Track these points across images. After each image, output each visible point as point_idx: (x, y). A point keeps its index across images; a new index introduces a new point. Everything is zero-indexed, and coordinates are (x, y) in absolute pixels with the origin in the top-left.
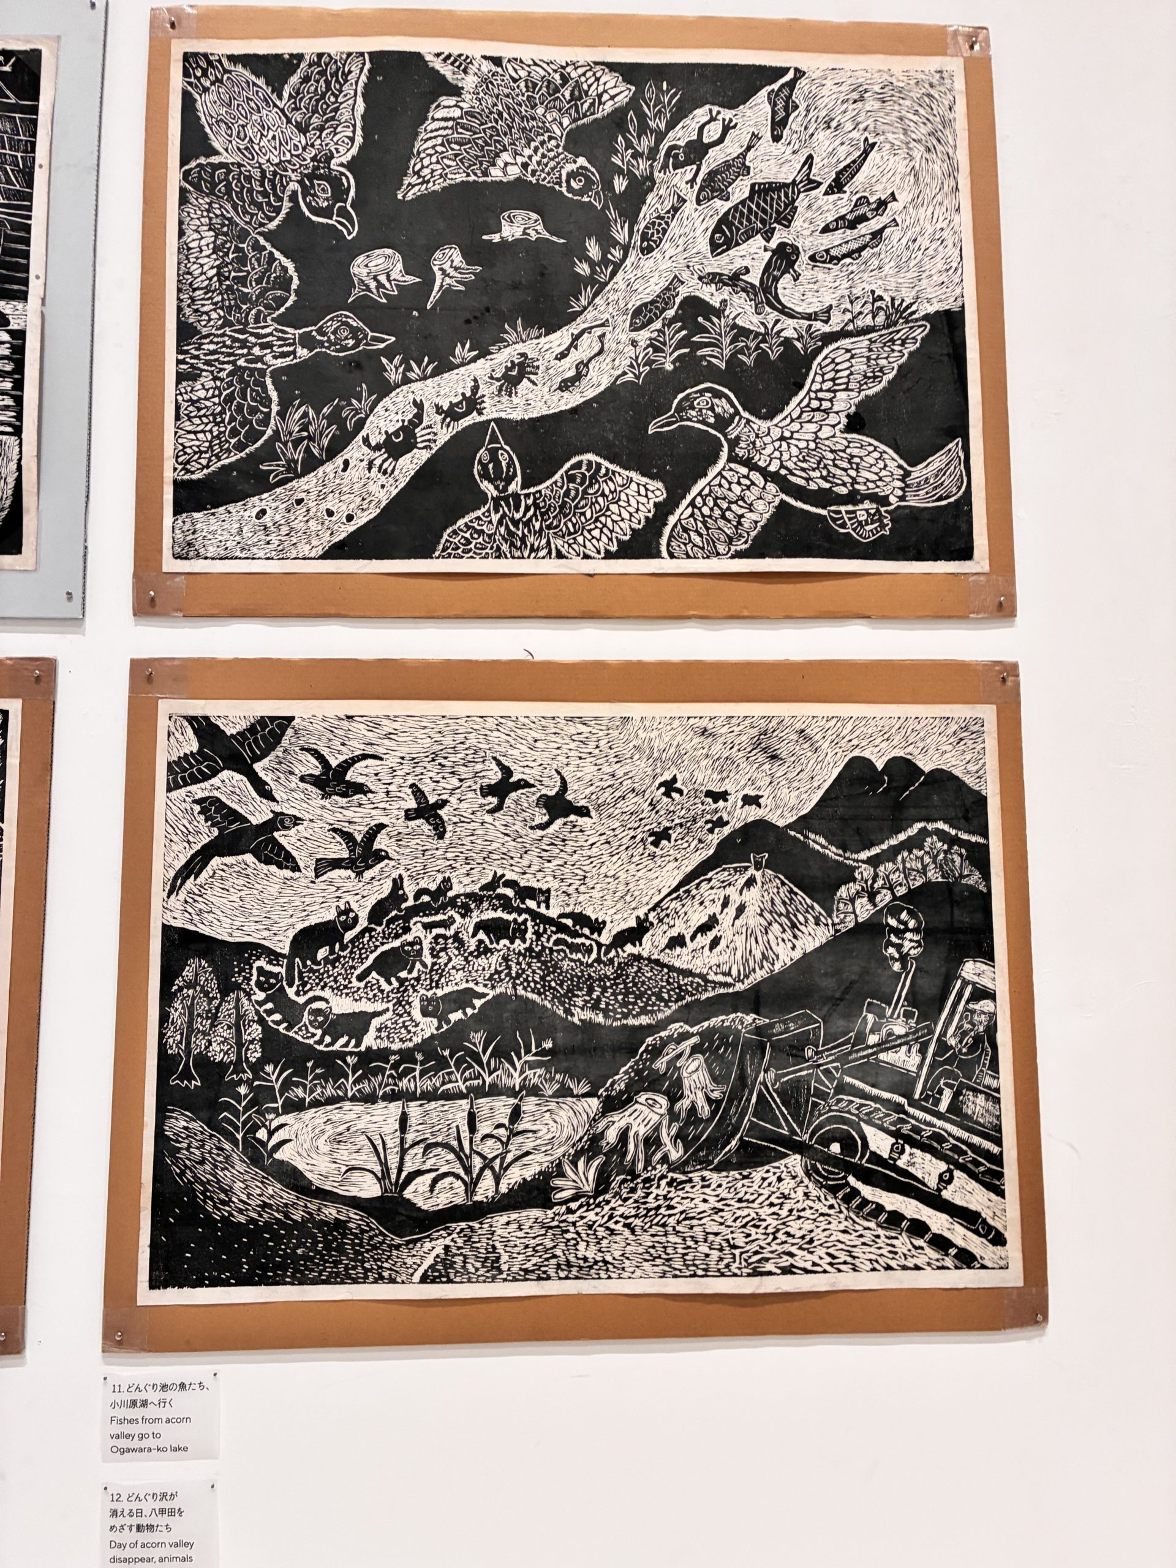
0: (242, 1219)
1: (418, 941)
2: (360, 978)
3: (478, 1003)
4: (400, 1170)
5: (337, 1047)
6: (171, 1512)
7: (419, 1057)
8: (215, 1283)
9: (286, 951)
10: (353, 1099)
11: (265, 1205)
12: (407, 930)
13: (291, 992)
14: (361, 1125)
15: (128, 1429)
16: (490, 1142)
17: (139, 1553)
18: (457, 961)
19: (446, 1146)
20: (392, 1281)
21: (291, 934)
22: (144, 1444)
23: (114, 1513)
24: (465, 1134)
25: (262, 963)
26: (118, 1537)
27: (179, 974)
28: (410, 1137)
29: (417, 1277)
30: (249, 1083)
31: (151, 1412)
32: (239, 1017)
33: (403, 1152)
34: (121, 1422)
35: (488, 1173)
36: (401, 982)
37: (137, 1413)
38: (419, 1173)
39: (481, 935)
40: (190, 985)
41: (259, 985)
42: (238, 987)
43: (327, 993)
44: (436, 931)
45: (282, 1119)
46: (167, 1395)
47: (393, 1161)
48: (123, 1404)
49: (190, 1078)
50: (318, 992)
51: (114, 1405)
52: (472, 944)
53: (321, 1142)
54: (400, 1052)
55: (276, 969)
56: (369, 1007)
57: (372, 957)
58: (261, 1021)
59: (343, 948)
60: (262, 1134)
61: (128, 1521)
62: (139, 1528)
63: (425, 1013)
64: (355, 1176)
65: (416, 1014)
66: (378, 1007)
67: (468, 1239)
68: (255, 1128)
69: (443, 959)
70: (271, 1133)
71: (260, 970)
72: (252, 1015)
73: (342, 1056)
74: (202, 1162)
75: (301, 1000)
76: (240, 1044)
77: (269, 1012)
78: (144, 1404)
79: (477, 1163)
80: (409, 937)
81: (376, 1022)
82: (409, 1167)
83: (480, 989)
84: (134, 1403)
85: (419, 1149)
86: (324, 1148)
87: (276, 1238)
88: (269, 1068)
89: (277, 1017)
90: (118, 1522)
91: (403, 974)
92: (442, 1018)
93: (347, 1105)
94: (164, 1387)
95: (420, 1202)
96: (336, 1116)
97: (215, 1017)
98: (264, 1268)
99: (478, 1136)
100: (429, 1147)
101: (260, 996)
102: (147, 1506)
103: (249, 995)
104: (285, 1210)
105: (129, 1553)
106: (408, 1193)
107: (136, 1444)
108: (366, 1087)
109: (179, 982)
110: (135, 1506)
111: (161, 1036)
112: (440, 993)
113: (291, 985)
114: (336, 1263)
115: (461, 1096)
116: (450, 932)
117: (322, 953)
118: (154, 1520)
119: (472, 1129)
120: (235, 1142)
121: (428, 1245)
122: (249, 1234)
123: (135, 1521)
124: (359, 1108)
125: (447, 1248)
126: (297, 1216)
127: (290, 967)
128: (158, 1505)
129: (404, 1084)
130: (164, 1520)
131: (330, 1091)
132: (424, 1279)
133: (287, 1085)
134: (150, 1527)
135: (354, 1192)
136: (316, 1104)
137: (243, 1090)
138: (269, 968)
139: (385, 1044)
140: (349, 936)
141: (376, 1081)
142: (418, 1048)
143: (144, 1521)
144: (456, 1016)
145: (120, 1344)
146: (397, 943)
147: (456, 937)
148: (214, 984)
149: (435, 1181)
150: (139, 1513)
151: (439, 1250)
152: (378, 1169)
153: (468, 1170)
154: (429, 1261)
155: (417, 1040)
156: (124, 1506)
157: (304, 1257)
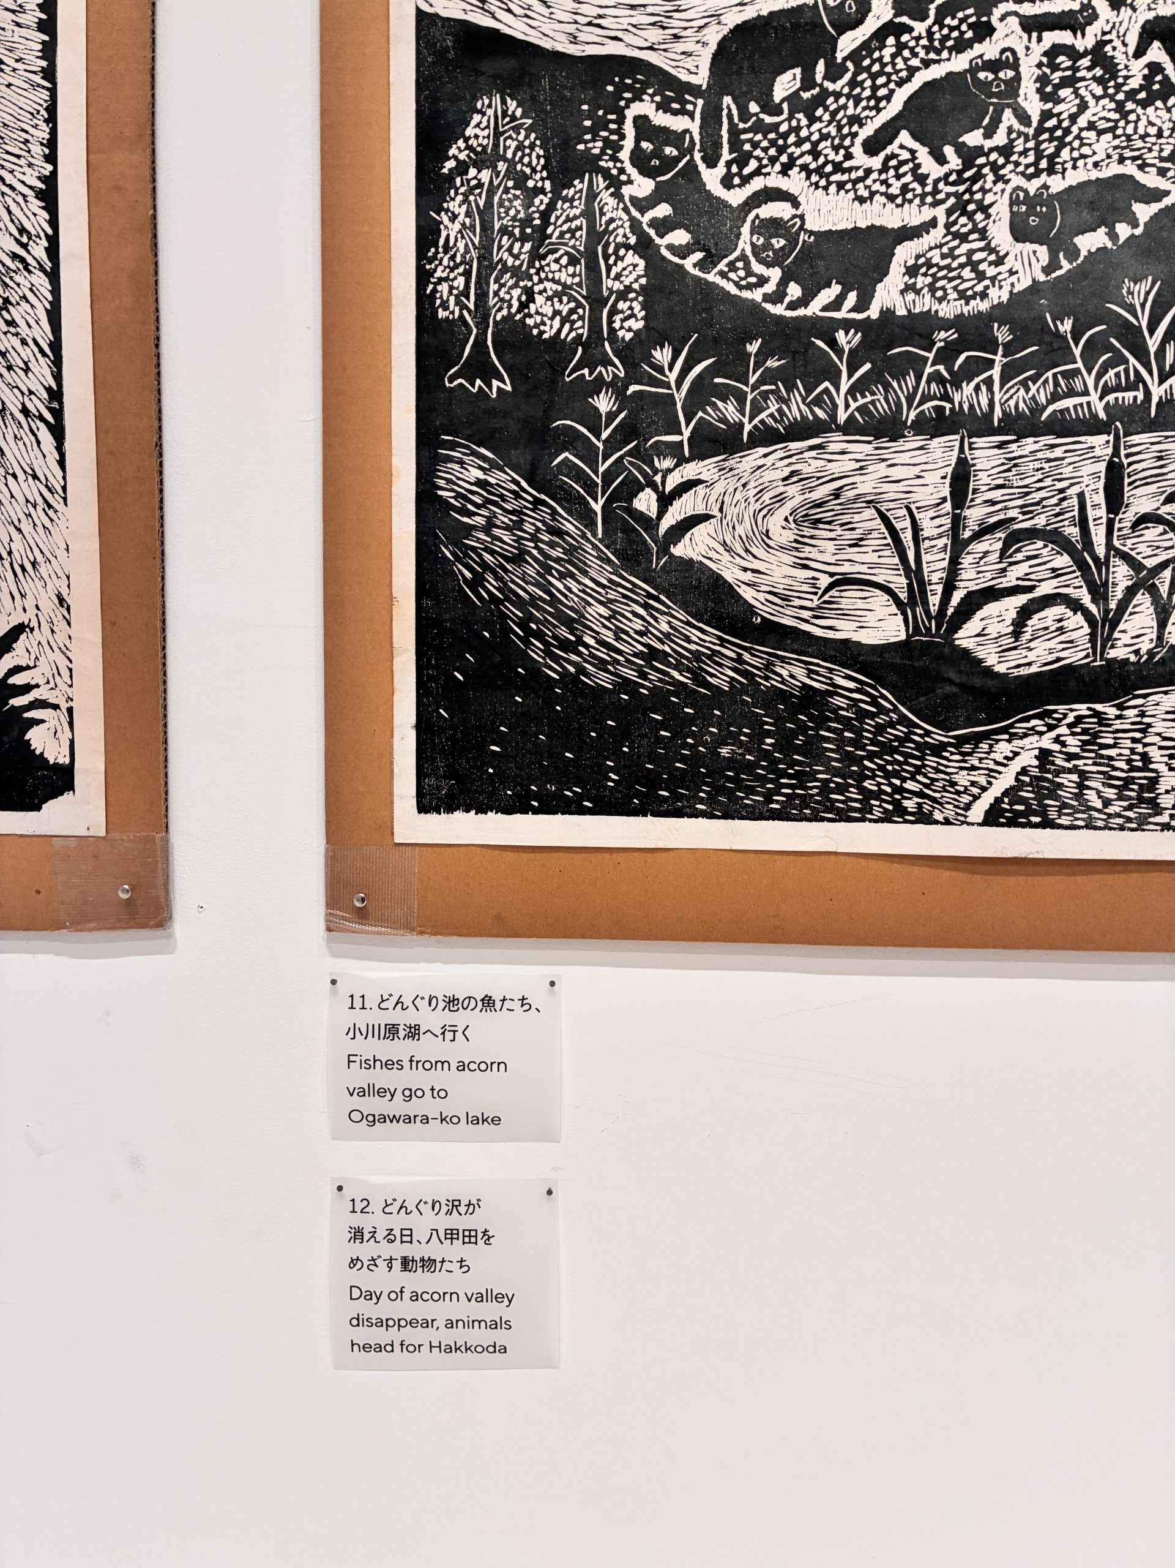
2: (872, 147)
3: (1144, 212)
6: (470, 1237)
7: (1003, 335)
8: (551, 806)
10: (849, 428)
12: (984, 31)
13: (711, 178)
15: (381, 1078)
17: (406, 1309)
19: (1054, 537)
21: (714, 36)
22: (415, 1107)
23: (357, 1234)
26: (366, 1280)
27: (456, 131)
29: (977, 812)
31: (427, 1048)
33: (958, 547)
34: (369, 1064)
36: (968, 156)
37: (400, 1049)
38: (991, 594)
39: (1156, 53)
40: (483, 159)
42: (590, 164)
43: (795, 183)
44: (1051, 38)
45: (691, 470)
46: (460, 1018)
48: (371, 1031)
49: (489, 373)
50: (774, 180)
51: (353, 1032)
52: (1136, 72)
54: (958, 322)
56: (891, 218)
57: (902, 95)
58: (645, 246)
60: (646, 502)
61: (385, 1250)
62: (406, 1263)
63: (1020, 233)
65: (1000, 233)
66: (913, 215)
67: (1091, 740)
68: (632, 489)
69: (1066, 108)
70: (665, 501)
72: (623, 233)
76: (597, 300)
78: (414, 1032)
80: (989, 49)
81: (905, 253)
83: (1150, 179)
84: (392, 1030)
88: (662, 355)
90: (365, 1251)
91: (973, 138)
92: (1061, 245)
94: (452, 1002)
97: (541, 235)
98: (652, 782)
100: (1015, 539)
102: (423, 1223)
103: (615, 184)
104: (695, 665)
105: (386, 1309)
107: (398, 1106)
108: (879, 401)
109: (457, 151)
110: (398, 1222)
111: (423, 276)
112: (1057, 184)
113: (711, 162)
114: (802, 778)
115: (1094, 426)
116: (1085, 42)
117: (785, 85)
118: (435, 1250)
120: (587, 518)
121: (1003, 748)
122: (620, 711)
123: (398, 1250)
126: (721, 678)
127: (711, 119)
128: (444, 1222)
129: (965, 394)
130: (455, 1250)
131: (797, 409)
132: (993, 818)
133: (701, 395)
134: (428, 1264)
136: (766, 437)
137: (604, 403)
139: (924, 303)
140: (848, 43)
141: (901, 388)
142: (1000, 313)
143: (416, 1252)
144: (1090, 242)
145: (362, 915)
146: (959, 63)
147: (1099, 55)
148: (537, 157)
149: (1025, 614)
150: (408, 1236)
151: (1028, 759)
153: (1099, 592)
154: (1006, 780)
155: (999, 295)
156: (376, 1221)
157: (731, 763)
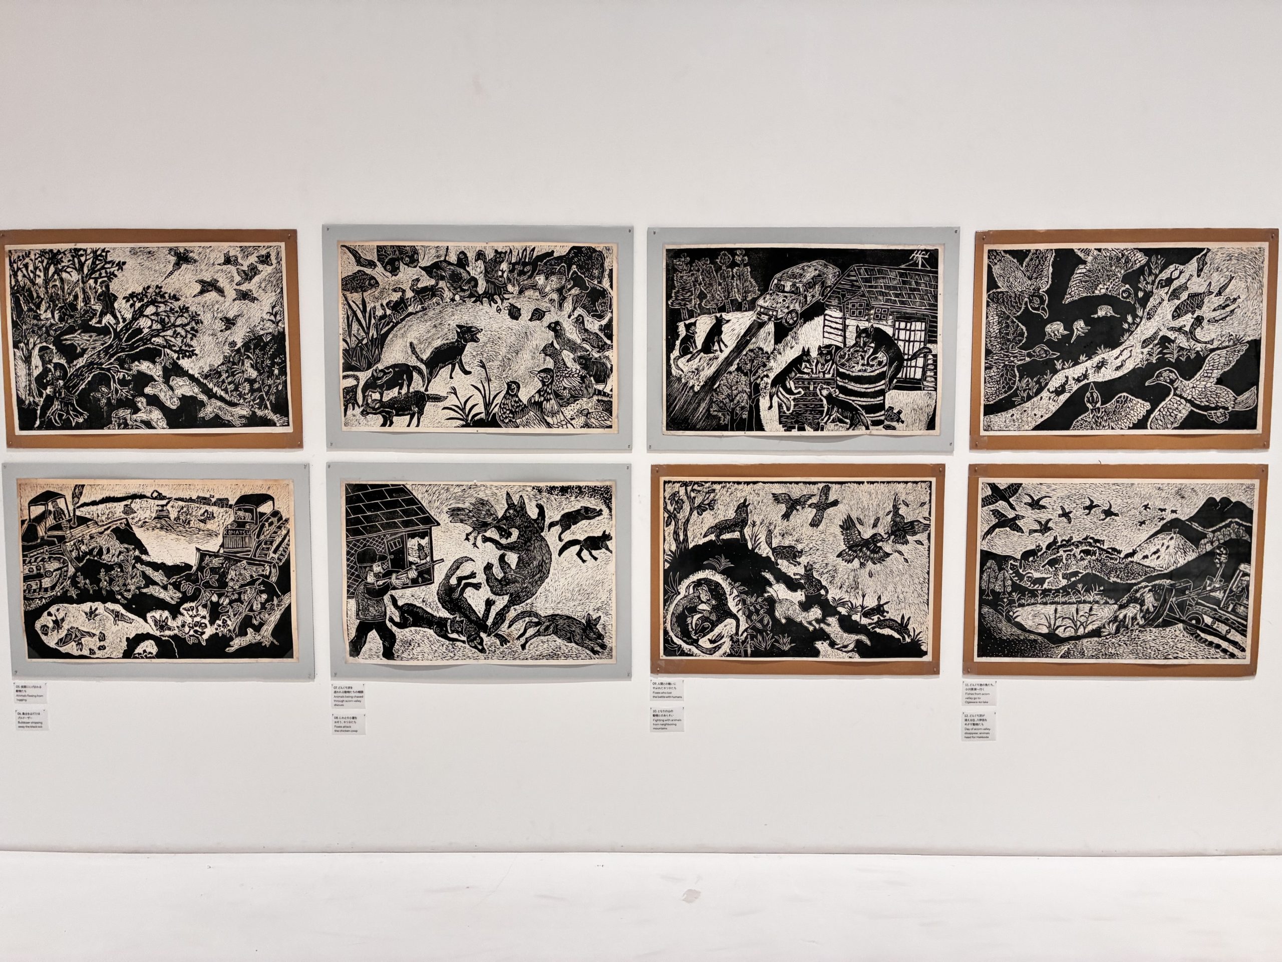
0: (1005, 638)
1: (1061, 556)
2: (1043, 567)
3: (1080, 575)
4: (1055, 625)
5: (1035, 588)
6: (983, 720)
7: (1061, 591)
8: (997, 656)
9: (1019, 558)
10: (1040, 604)
11: (1012, 634)
12: (1058, 552)
13: (1021, 571)
14: (1042, 611)
15: (971, 696)
16: (1083, 617)
17: (973, 731)
18: (1074, 562)
19: (1069, 618)
20: (1051, 657)
21: (1021, 553)
22: (975, 701)
23: (966, 720)
24: (1075, 615)
25: (1012, 562)
26: (967, 727)
27: (985, 564)
28: (1058, 615)
29: (1059, 656)
30: (1007, 598)
31: (977, 692)
32: (1004, 578)
33: (1056, 620)
34: (969, 694)
35: (1082, 627)
36: (1056, 568)
37: (973, 692)
38: (1060, 626)
39: (1082, 554)
40: (989, 568)
41: (1011, 568)
42: (1004, 569)
43: (1032, 571)
44: (1067, 553)
45: (1018, 609)
46: (982, 687)
47: (1052, 622)
48: (969, 689)
49: (989, 596)
50: (1029, 571)
51: (967, 689)
52: (1079, 557)
53: (1030, 616)
54: (1055, 590)
55: (1016, 564)
56: (1046, 576)
57: (1047, 561)
58: (1011, 580)
59: (1038, 557)
60: (1011, 613)
61: (970, 722)
62: (974, 724)
63: (1063, 578)
64: (1040, 627)
65: (1060, 578)
66: (1049, 576)
67: (1075, 646)
68: (1009, 612)
69: (1069, 562)
70: (1014, 613)
71: (1011, 564)
72: (1008, 578)
73: (1037, 590)
74: (993, 621)
75: (1024, 573)
76: (1005, 586)
77: (1014, 577)
78: (975, 689)
79: (1079, 623)
80: (1059, 555)
81: (1047, 581)
82: (1057, 624)
83: (1081, 571)
84: (972, 689)
85: (1061, 619)
86: (1030, 618)
87: (1016, 644)
88: (1014, 594)
89: (1016, 578)
90: (967, 722)
91: (1057, 566)
92: (1069, 580)
93: (1038, 605)
94: (981, 685)
95: (1060, 635)
96: (1035, 609)
97: (997, 578)
98: (1012, 652)
99: (1079, 615)
100: (1064, 618)
101: (1011, 572)
102: (976, 718)
103: (1007, 571)
104: (1018, 636)
105: (970, 731)
106: (1057, 632)
107: (973, 700)
108: (1044, 600)
109: (985, 567)
110: (972, 718)
111: (980, 583)
112: (1068, 572)
113: (1021, 568)
114: (1034, 652)
115: (1074, 603)
116: (1072, 553)
117: (1031, 559)
118: (978, 722)
119: (1077, 613)
120: (1003, 616)
121: (1063, 647)
122: (1007, 642)
123: (972, 722)
124: (1042, 606)
125: (1068, 649)
126: (1022, 638)
127: (1021, 564)
128: (979, 718)
129: (1056, 599)
130: (981, 722)
131: (1033, 601)
132: (1061, 657)
134: (977, 724)
135: (1040, 631)
136: (1028, 605)
137: (1005, 600)
138: (1014, 563)
139: (1050, 587)
140: (1039, 554)
141: (1048, 598)
142: (1061, 588)
143: (975, 722)
144: (1073, 579)
145: (968, 672)
146: (1055, 556)
147: (1074, 555)
148: (997, 568)
149: (1065, 629)
150: (974, 720)
151: (1066, 649)
152: (1047, 625)
153: (1076, 626)
154: (1063, 652)
155: (1061, 586)
156: (969, 718)
157: (1024, 650)
